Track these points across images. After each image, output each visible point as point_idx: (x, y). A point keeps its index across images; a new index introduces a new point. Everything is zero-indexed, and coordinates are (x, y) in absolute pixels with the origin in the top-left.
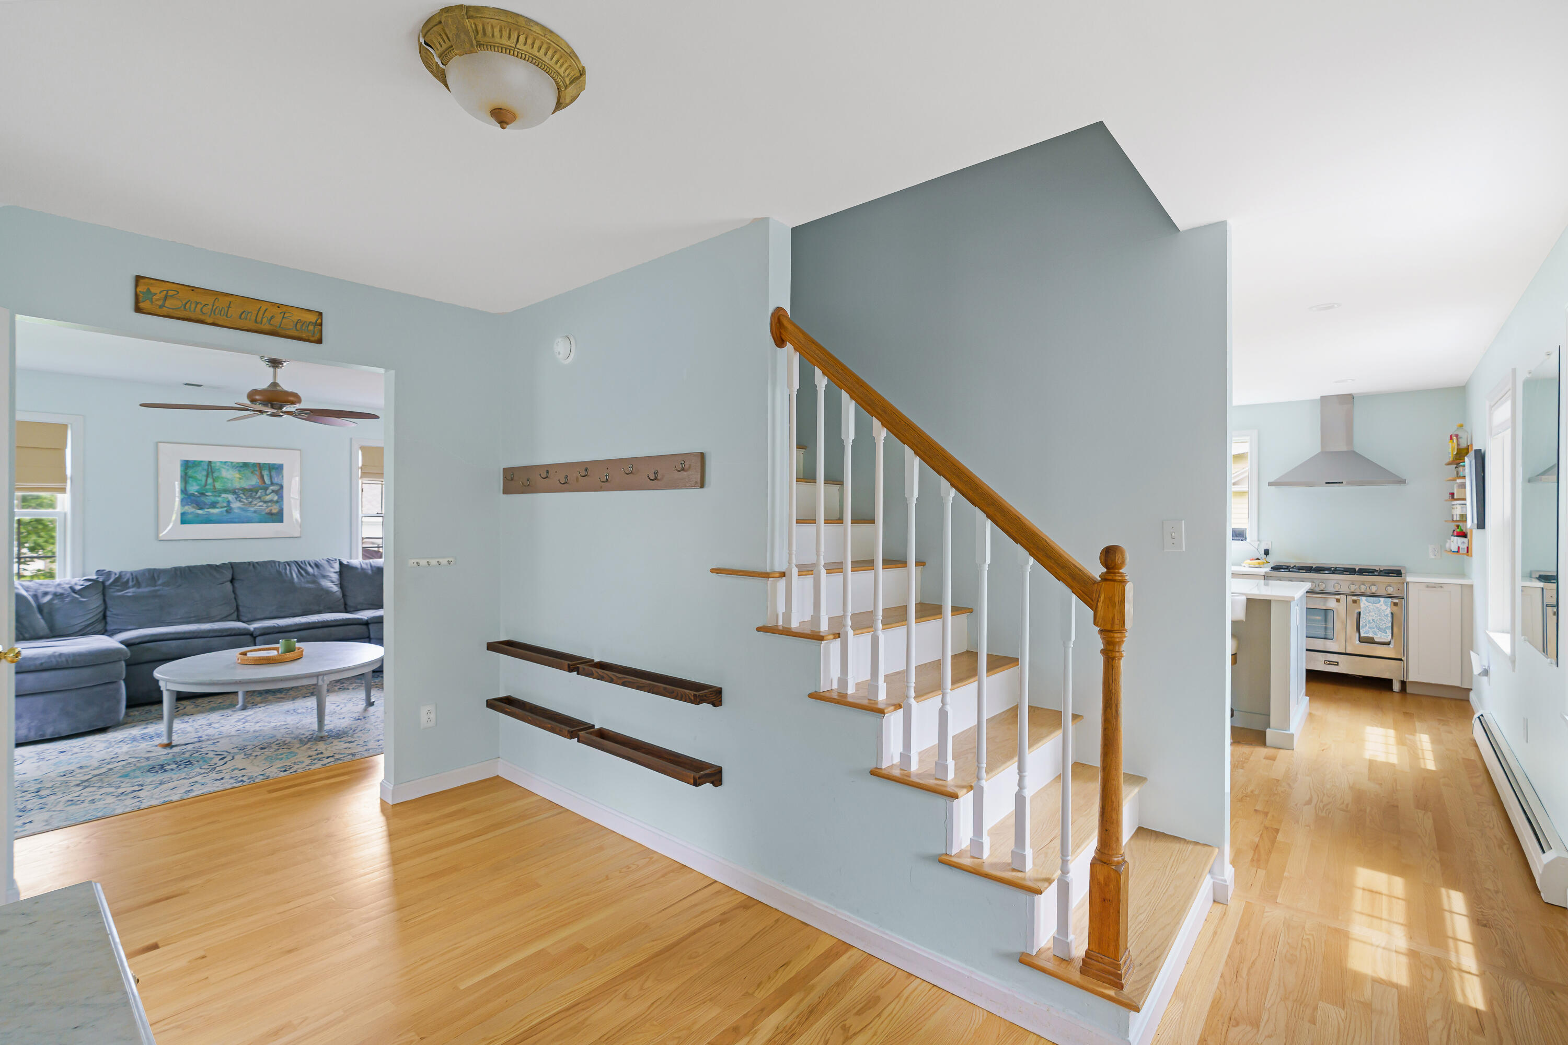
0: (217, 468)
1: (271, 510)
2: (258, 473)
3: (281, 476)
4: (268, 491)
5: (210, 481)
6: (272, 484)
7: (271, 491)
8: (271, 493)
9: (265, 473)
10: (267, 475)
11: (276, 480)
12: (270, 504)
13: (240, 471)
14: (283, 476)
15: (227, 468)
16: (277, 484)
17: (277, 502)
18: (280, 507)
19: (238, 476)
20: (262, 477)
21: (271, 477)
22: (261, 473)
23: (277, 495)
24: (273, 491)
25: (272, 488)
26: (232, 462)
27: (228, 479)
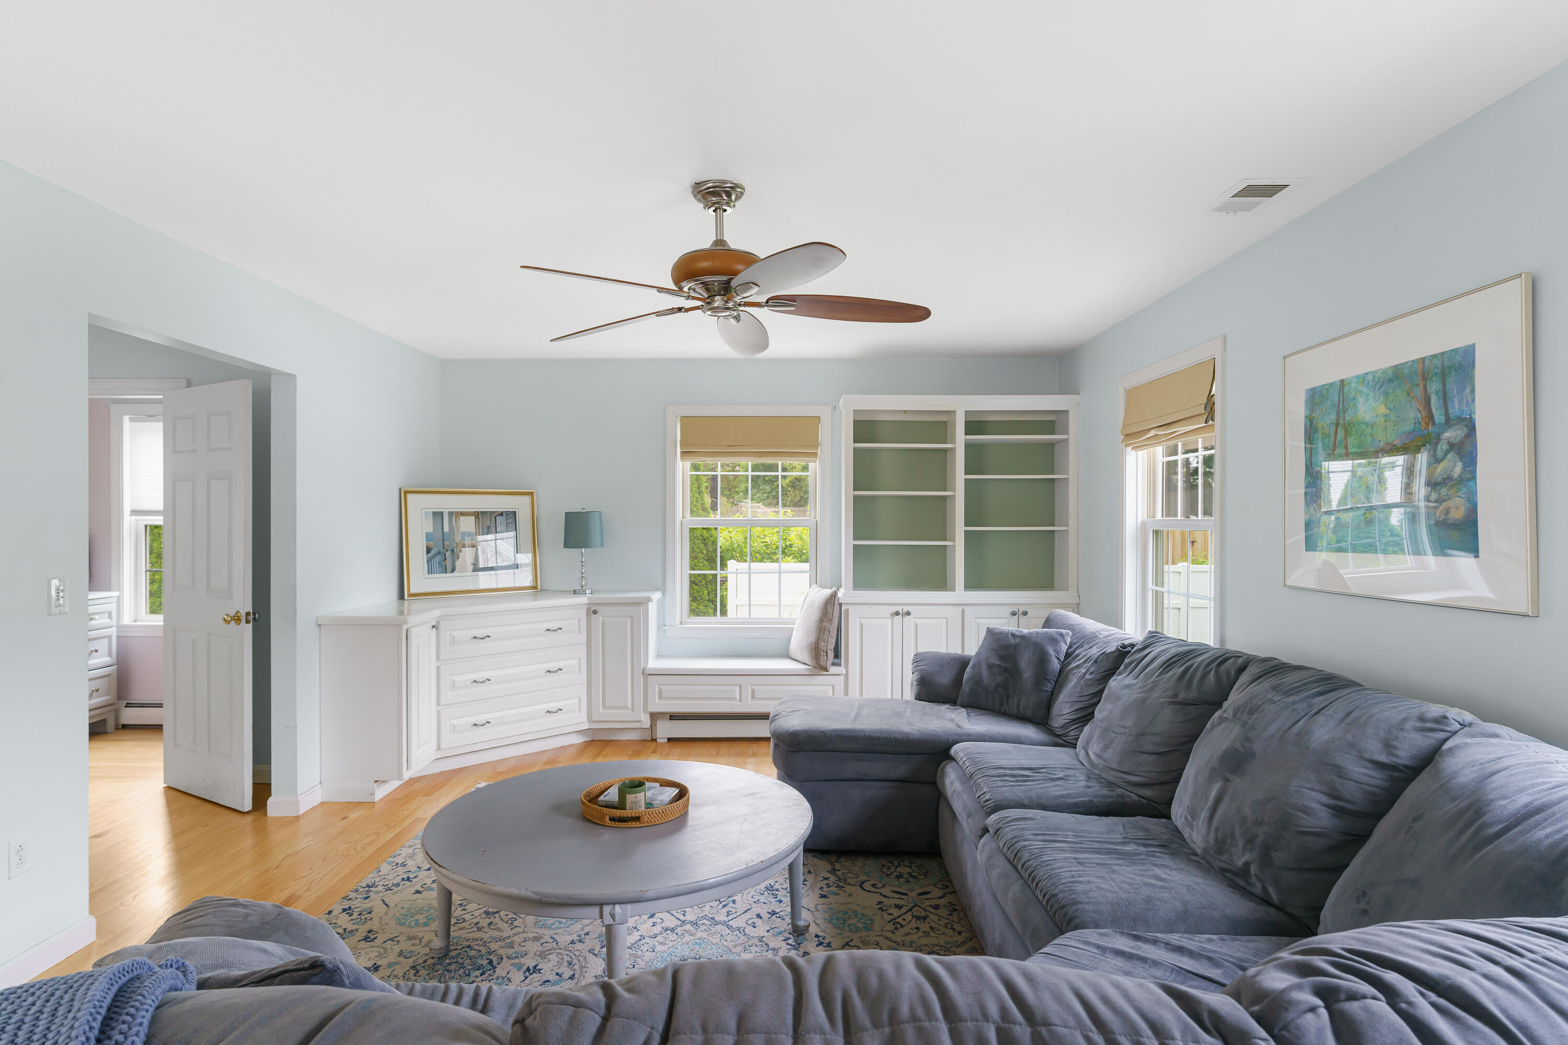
0: (1352, 395)
1: (1447, 512)
2: (1418, 392)
3: (1468, 390)
4: (1443, 447)
5: (1341, 433)
6: (1449, 422)
7: (1445, 447)
8: (1447, 452)
9: (1434, 387)
10: (1437, 393)
11: (1455, 409)
12: (1444, 491)
13: (1386, 394)
14: (1473, 391)
15: (1366, 391)
16: (1460, 419)
17: (1461, 481)
18: (1469, 500)
19: (1382, 410)
20: (1428, 400)
21: (1445, 398)
22: (1425, 385)
23: (1462, 457)
24: (1452, 446)
25: (1450, 435)
26: (1374, 373)
27: (1366, 423)
